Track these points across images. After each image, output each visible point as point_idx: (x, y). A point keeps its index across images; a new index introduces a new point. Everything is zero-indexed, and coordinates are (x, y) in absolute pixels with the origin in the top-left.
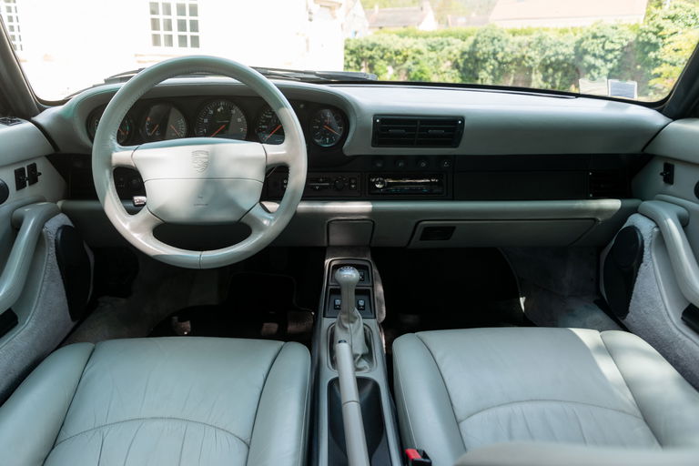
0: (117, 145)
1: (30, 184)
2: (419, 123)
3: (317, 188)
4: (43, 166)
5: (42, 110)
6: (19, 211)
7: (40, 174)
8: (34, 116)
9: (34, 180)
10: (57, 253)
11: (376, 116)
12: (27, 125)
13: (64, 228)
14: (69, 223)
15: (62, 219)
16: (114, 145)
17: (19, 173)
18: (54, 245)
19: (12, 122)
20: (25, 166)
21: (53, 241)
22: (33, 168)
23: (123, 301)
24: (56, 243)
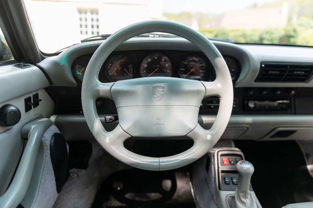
0: (99, 82)
1: (34, 107)
2: (289, 67)
3: (212, 107)
4: (42, 95)
5: (43, 59)
6: (27, 126)
7: (41, 100)
8: (38, 62)
9: (36, 104)
10: (51, 154)
11: (262, 63)
12: (34, 68)
13: (55, 135)
14: (58, 131)
15: (54, 129)
16: (97, 82)
17: (27, 101)
18: (49, 149)
19: (25, 66)
20: (31, 95)
21: (49, 146)
22: (36, 96)
23: (84, 171)
24: (50, 147)
